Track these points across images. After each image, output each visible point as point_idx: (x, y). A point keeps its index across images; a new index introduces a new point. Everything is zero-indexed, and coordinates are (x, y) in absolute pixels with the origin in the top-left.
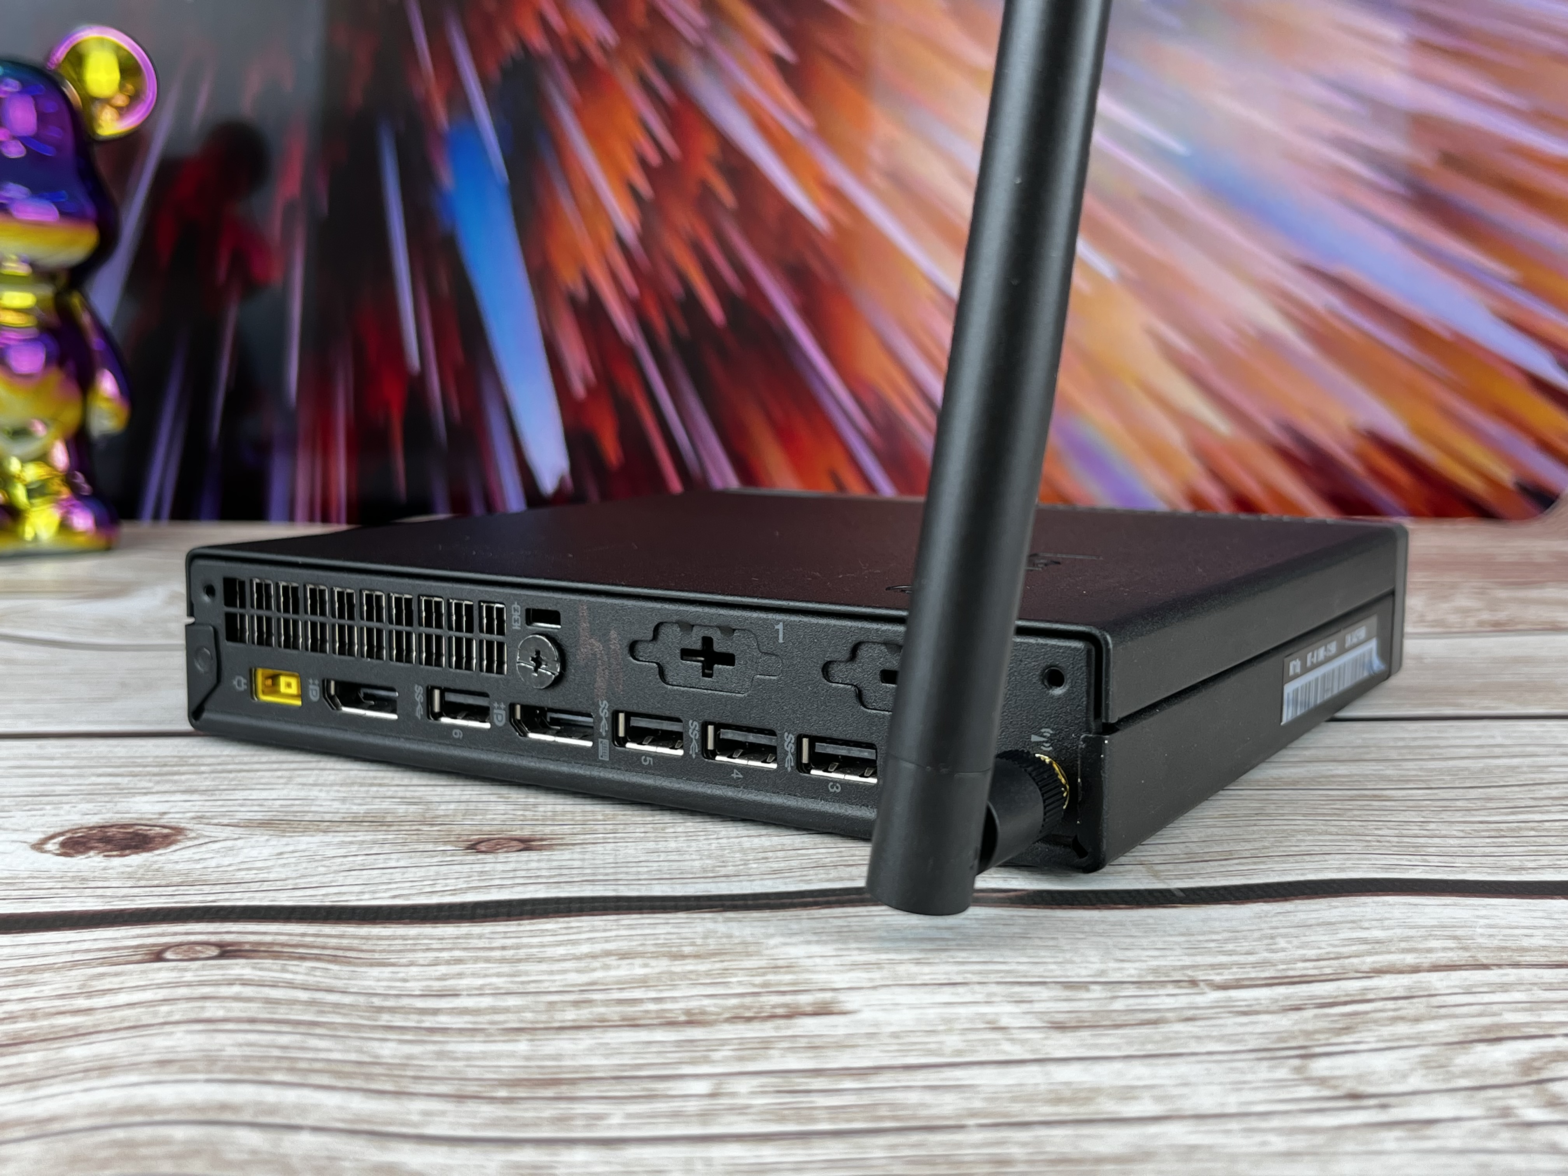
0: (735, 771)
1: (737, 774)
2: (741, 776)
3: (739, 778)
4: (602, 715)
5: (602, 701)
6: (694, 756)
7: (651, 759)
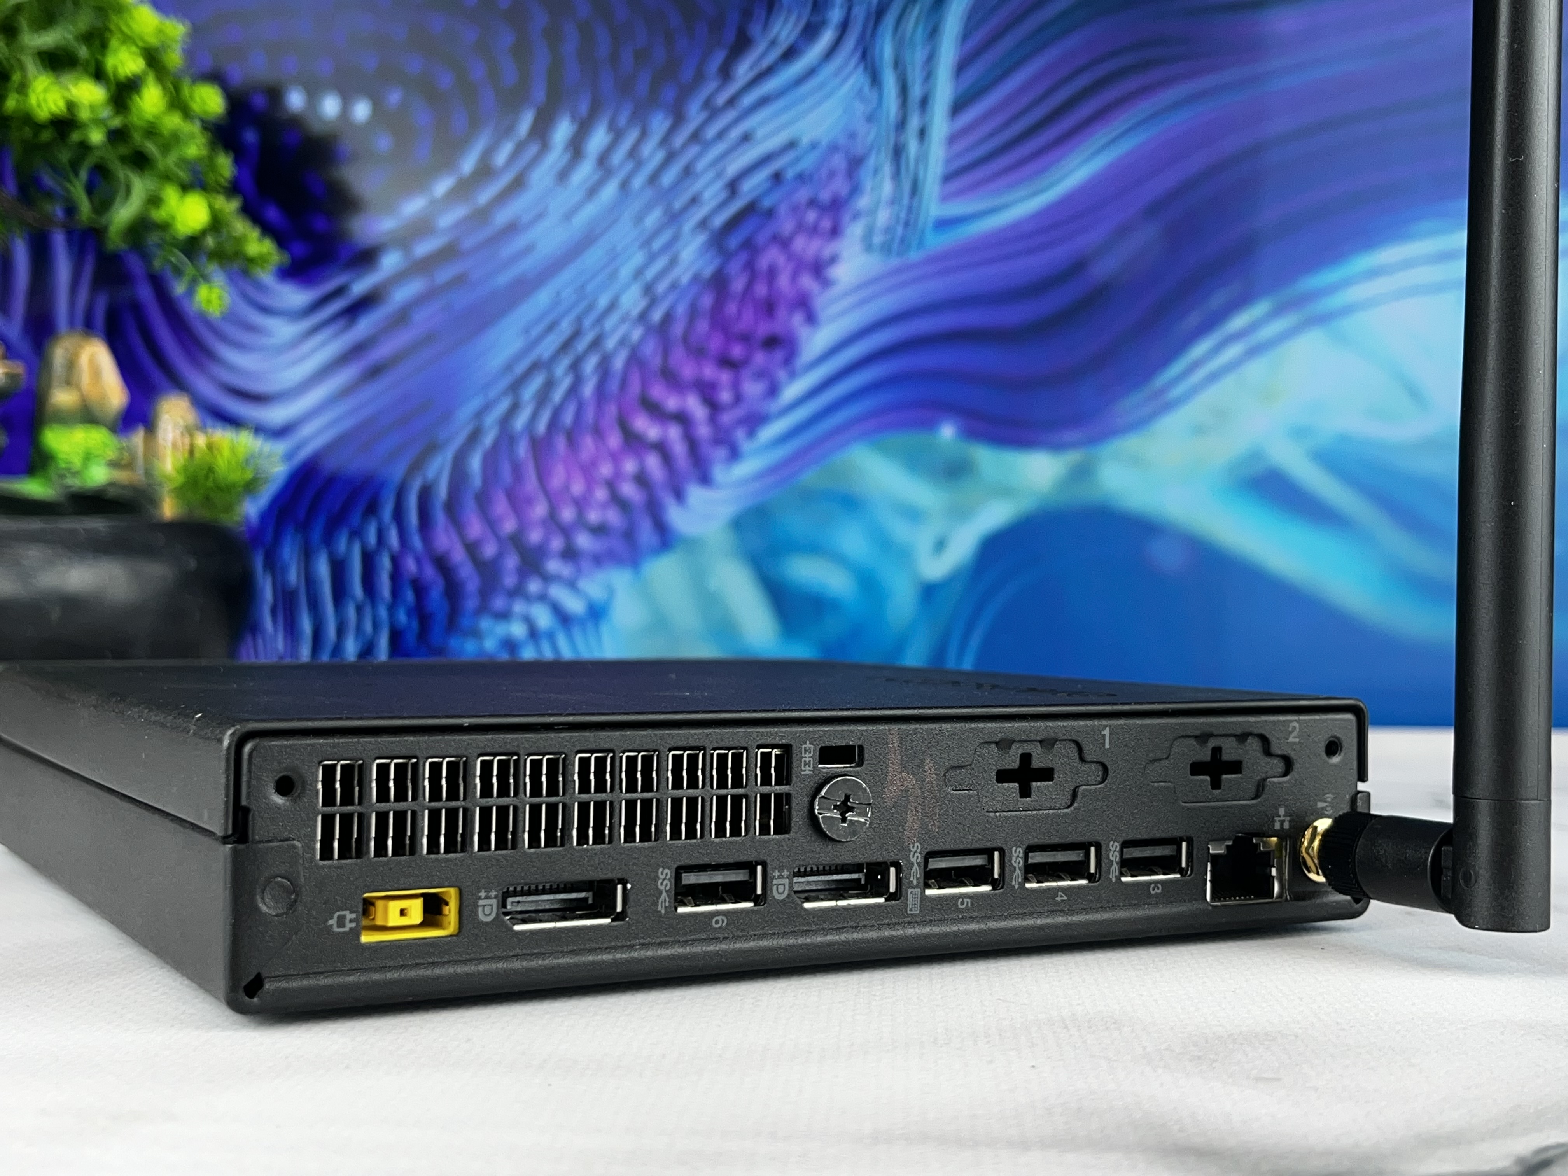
0: (1060, 893)
1: (1061, 896)
2: (1065, 898)
3: (1062, 901)
4: (914, 860)
5: (913, 844)
6: (1016, 887)
7: (969, 900)
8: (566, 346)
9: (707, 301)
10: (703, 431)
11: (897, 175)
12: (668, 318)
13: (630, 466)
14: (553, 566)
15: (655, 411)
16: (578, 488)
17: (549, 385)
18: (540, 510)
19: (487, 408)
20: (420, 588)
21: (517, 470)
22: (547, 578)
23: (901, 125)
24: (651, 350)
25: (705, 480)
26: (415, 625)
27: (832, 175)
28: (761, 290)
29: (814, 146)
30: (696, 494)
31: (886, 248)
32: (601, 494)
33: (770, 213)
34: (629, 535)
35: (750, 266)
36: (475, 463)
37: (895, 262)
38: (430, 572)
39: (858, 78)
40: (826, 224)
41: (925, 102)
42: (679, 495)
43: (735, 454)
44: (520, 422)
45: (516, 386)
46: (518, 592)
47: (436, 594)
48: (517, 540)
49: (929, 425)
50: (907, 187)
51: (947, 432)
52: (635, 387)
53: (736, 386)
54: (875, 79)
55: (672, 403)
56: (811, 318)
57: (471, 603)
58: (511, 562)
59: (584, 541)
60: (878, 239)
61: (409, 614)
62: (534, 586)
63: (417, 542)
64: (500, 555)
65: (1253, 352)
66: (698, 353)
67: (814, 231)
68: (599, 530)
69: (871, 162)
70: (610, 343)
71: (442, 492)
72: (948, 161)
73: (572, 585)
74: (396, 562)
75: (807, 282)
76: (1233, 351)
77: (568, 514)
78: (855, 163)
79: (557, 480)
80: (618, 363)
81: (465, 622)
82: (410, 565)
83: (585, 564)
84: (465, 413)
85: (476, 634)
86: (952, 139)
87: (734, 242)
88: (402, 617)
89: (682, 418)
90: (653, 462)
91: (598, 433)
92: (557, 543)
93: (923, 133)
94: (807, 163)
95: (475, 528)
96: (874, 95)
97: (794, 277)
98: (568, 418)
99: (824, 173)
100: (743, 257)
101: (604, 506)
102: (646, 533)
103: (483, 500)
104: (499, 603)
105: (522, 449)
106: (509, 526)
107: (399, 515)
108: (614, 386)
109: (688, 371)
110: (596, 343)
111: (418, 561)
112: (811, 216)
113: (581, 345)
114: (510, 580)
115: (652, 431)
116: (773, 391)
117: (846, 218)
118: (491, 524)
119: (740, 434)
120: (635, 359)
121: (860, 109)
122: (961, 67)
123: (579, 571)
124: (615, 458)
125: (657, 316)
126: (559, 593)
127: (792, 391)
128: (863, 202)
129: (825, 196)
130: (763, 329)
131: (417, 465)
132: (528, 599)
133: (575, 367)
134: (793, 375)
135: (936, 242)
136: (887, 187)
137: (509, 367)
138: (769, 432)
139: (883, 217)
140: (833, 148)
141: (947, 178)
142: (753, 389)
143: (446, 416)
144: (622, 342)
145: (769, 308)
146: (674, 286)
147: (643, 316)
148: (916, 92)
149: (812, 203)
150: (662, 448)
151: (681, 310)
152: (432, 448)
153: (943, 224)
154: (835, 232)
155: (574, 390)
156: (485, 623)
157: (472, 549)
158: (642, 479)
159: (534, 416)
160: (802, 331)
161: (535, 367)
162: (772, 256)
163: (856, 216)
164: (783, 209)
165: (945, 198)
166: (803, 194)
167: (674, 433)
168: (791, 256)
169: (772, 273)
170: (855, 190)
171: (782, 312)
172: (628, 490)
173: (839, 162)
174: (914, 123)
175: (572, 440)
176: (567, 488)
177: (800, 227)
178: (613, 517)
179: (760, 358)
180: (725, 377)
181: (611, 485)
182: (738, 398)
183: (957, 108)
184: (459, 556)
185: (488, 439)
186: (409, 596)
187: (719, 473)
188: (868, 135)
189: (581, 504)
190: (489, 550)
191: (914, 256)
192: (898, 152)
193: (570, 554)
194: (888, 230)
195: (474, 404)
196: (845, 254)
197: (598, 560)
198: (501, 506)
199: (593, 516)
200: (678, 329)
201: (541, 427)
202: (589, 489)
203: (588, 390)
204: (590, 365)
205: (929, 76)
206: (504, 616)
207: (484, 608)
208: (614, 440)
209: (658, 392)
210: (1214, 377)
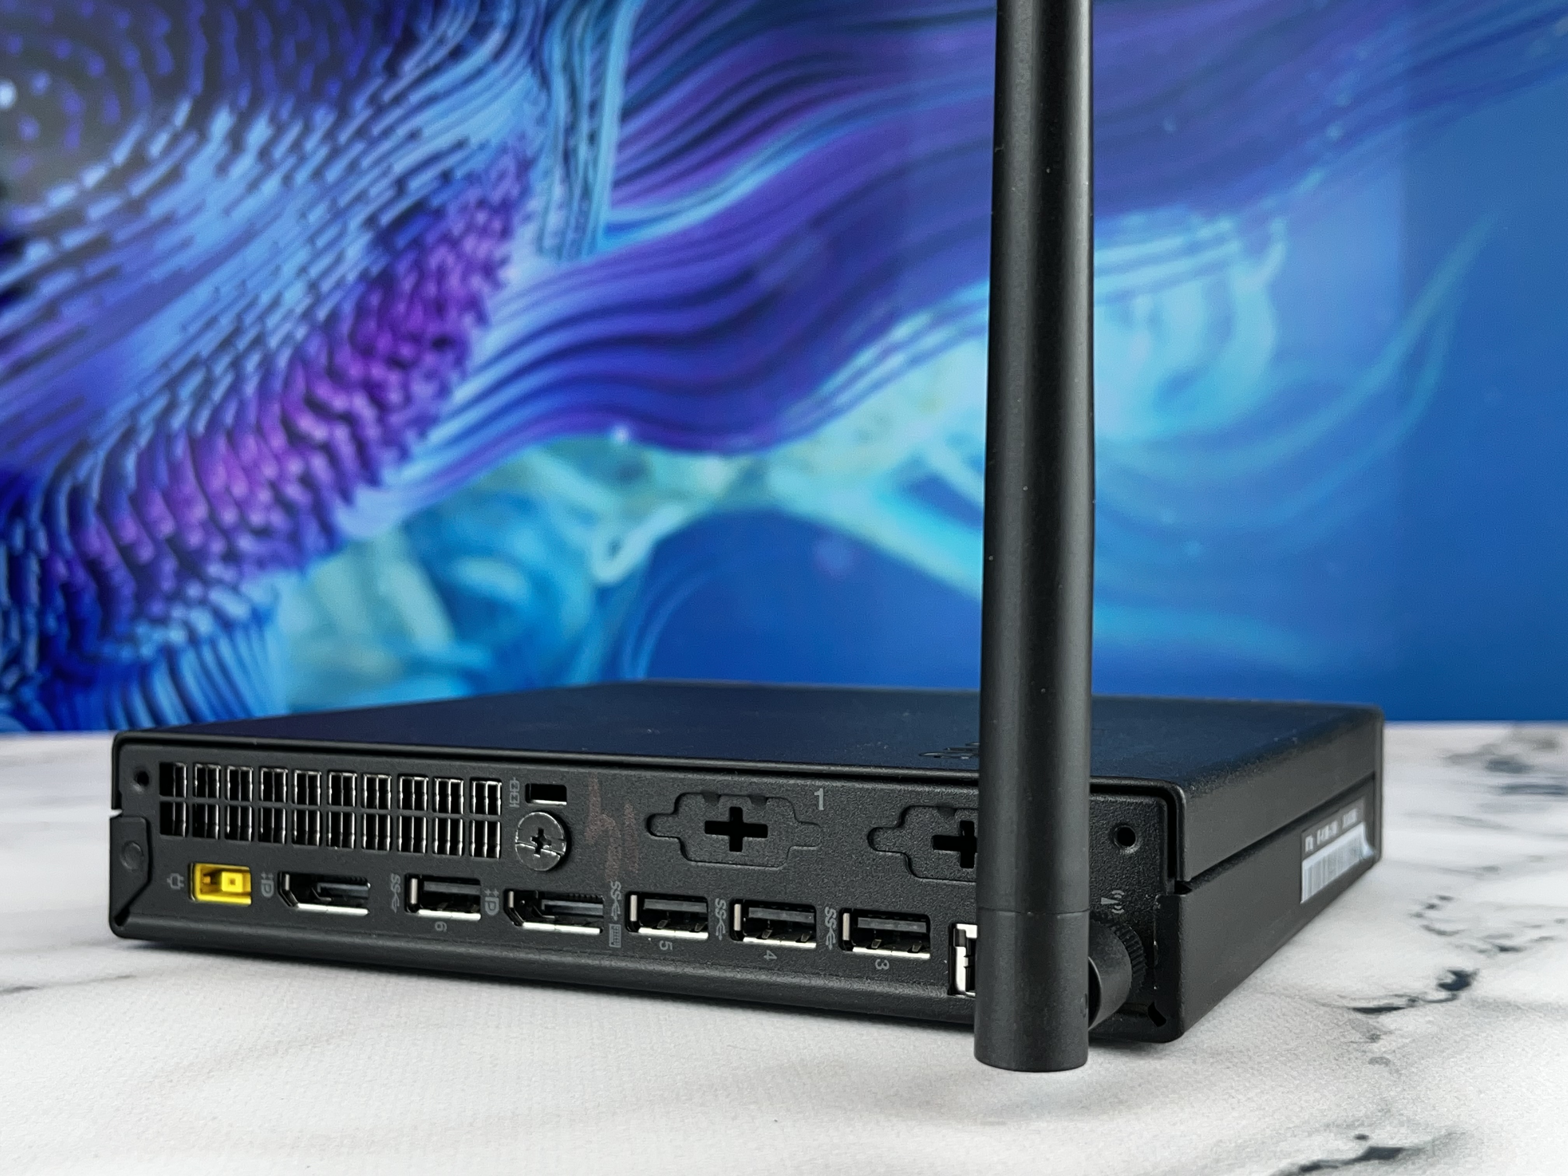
0: (768, 952)
1: (770, 955)
2: (775, 957)
3: (772, 960)
4: (614, 897)
5: (614, 882)
6: (720, 938)
7: (671, 944)
8: (227, 343)
9: (375, 300)
10: (372, 432)
11: (567, 177)
12: (334, 317)
13: (295, 467)
14: (215, 569)
15: (322, 411)
16: (239, 489)
17: (209, 383)
18: (199, 511)
19: (141, 406)
20: (70, 592)
21: (175, 470)
22: (207, 583)
23: (571, 129)
24: (315, 348)
25: (373, 480)
26: (66, 632)
27: (502, 176)
28: (431, 289)
29: (482, 147)
30: (364, 496)
31: (558, 251)
32: (264, 496)
33: (439, 214)
34: (294, 538)
35: (419, 266)
36: (130, 463)
37: (566, 266)
38: (81, 576)
39: (527, 81)
40: (497, 225)
41: (595, 107)
42: (347, 497)
43: (404, 455)
44: (178, 421)
45: (172, 385)
46: (177, 596)
47: (89, 598)
48: (175, 544)
49: (601, 428)
50: (577, 192)
51: (620, 436)
52: (300, 385)
53: (405, 387)
54: (545, 81)
55: (339, 403)
56: (482, 319)
57: (126, 609)
58: (169, 566)
59: (246, 544)
60: (548, 242)
61: (59, 619)
62: (194, 590)
63: (67, 545)
64: (158, 557)
65: (916, 361)
66: (366, 352)
67: (484, 232)
68: (263, 533)
69: (543, 163)
70: (273, 342)
71: (95, 492)
72: (619, 166)
73: (234, 589)
74: (45, 565)
75: (477, 282)
76: (896, 360)
77: (229, 516)
78: (525, 166)
79: (217, 481)
80: (282, 361)
81: (120, 627)
82: (61, 569)
83: (247, 568)
84: (117, 412)
85: (132, 640)
86: (622, 145)
87: (401, 241)
88: (52, 623)
89: (349, 419)
90: (319, 465)
91: (260, 432)
92: (217, 546)
93: (593, 138)
94: (478, 163)
95: (130, 531)
96: (543, 97)
97: (465, 278)
98: (229, 417)
99: (494, 175)
100: (410, 257)
101: (268, 508)
102: (312, 536)
103: (138, 502)
104: (157, 608)
105: (180, 449)
106: (167, 528)
107: (48, 517)
108: (277, 385)
109: (355, 371)
110: (259, 341)
111: (69, 564)
112: (481, 217)
113: (242, 344)
114: (167, 585)
115: (317, 431)
116: (444, 391)
117: (516, 219)
118: (147, 525)
119: (410, 436)
120: (299, 358)
121: (530, 111)
122: (631, 73)
123: (241, 575)
124: (278, 458)
125: (322, 314)
126: (219, 597)
127: (463, 392)
128: (534, 204)
129: (496, 196)
130: (433, 329)
131: (67, 466)
132: (188, 603)
133: (236, 365)
134: (464, 376)
135: (608, 247)
136: (558, 191)
137: (165, 364)
138: (439, 434)
139: (554, 220)
140: (503, 150)
141: (618, 184)
142: (422, 389)
143: (99, 414)
144: (287, 339)
145: (439, 307)
146: (339, 284)
147: (307, 315)
148: (586, 96)
149: (482, 204)
150: (328, 449)
151: (348, 308)
152: (82, 448)
153: (615, 229)
154: (506, 233)
155: (235, 389)
156: (142, 629)
157: (127, 552)
158: (307, 481)
159: (194, 415)
160: (474, 334)
161: (193, 365)
162: (440, 256)
163: (528, 218)
164: (452, 209)
165: (616, 203)
166: (473, 195)
167: (341, 434)
168: (460, 256)
169: (441, 274)
170: (525, 192)
171: (453, 314)
172: (294, 492)
173: (508, 163)
174: (585, 127)
175: (233, 438)
176: (228, 489)
177: (470, 228)
178: (278, 519)
179: (430, 359)
180: (394, 378)
181: (275, 486)
182: (408, 399)
183: (627, 114)
184: (112, 559)
185: (143, 440)
186: (59, 601)
187: (389, 475)
188: (537, 138)
189: (242, 506)
190: (146, 553)
191: (586, 260)
192: (568, 156)
193: (232, 557)
194: (561, 234)
195: (130, 401)
196: (516, 257)
197: (262, 564)
198: (157, 508)
199: (257, 518)
200: (345, 327)
201: (201, 426)
202: (252, 492)
203: (250, 388)
204: (251, 364)
205: (598, 80)
206: (163, 621)
207: (140, 613)
208: (278, 441)
209: (324, 391)
210: (877, 386)
